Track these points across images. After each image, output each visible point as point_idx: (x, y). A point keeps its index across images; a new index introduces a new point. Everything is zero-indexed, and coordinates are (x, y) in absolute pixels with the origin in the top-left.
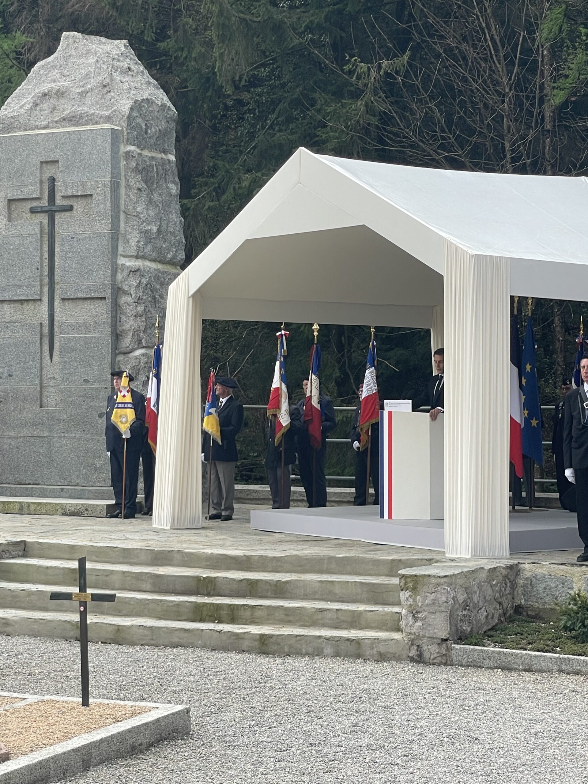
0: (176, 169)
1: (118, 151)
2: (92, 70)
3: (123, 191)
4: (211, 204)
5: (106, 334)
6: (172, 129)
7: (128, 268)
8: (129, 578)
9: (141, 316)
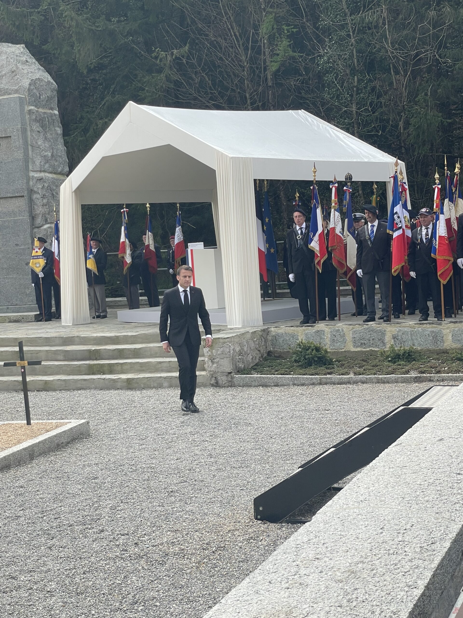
0: (59, 119)
1: (24, 110)
2: (5, 63)
3: (29, 133)
4: (81, 139)
5: (26, 217)
6: (54, 96)
7: (36, 178)
8: (50, 354)
9: (46, 205)
